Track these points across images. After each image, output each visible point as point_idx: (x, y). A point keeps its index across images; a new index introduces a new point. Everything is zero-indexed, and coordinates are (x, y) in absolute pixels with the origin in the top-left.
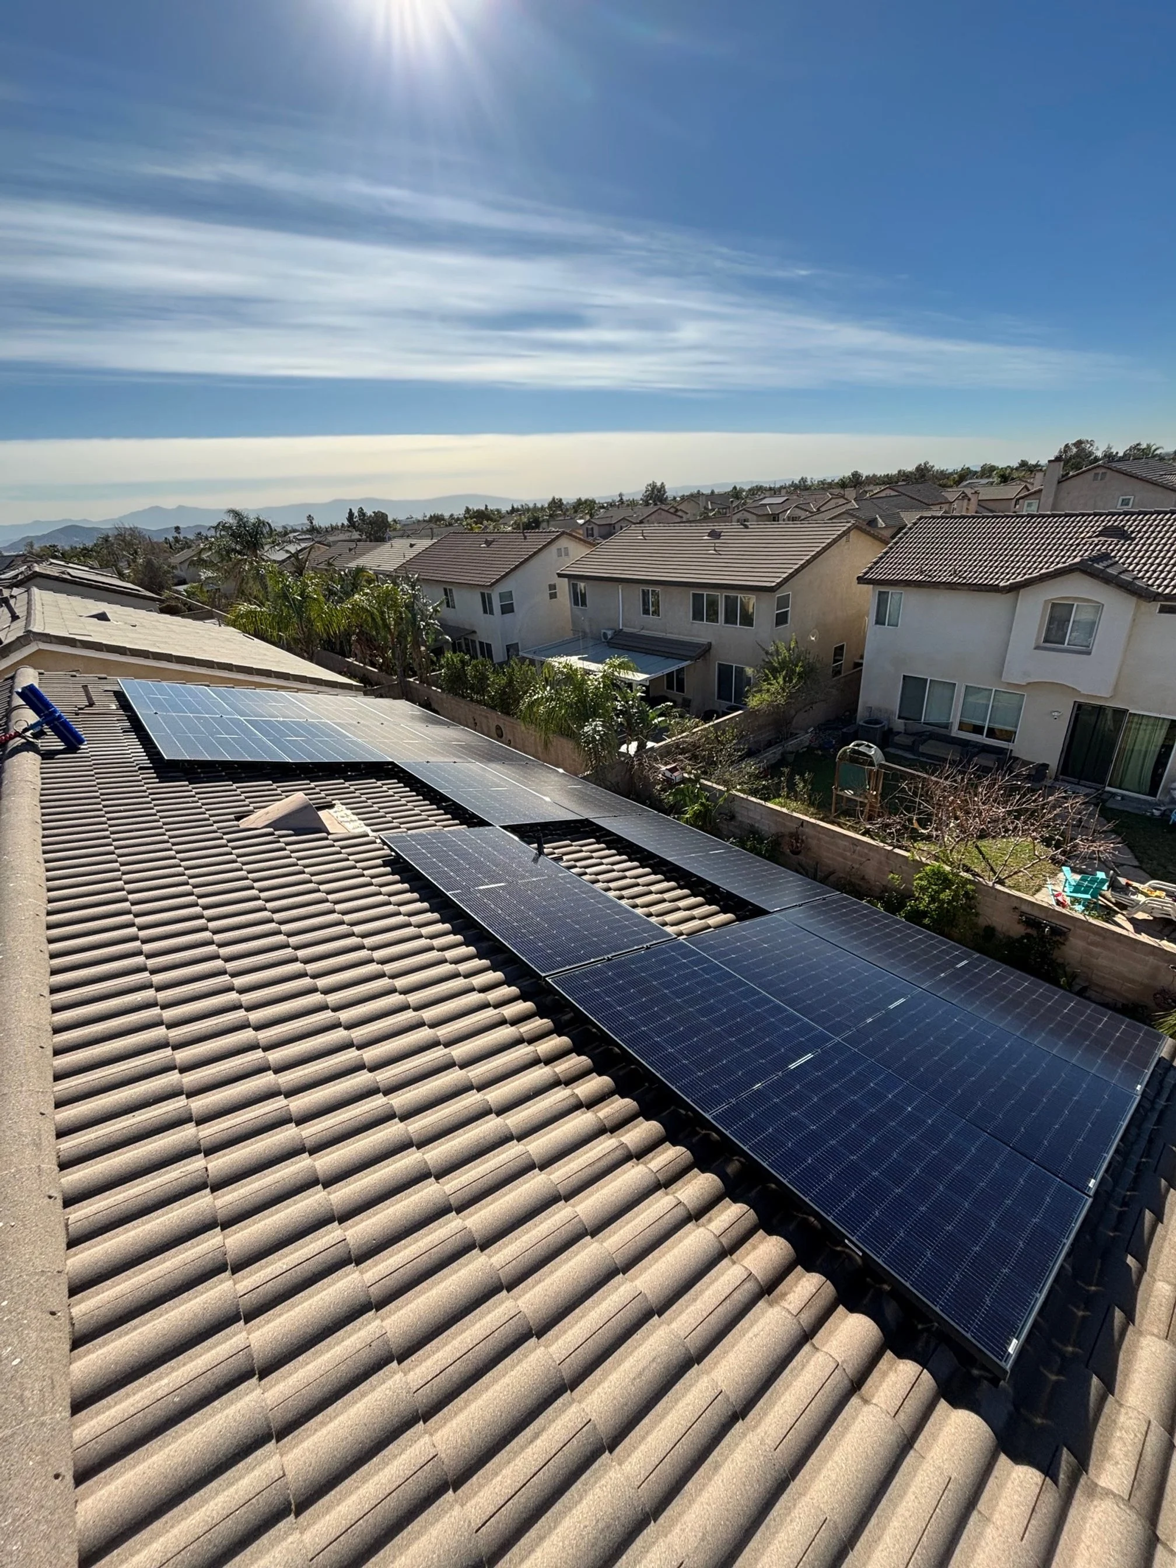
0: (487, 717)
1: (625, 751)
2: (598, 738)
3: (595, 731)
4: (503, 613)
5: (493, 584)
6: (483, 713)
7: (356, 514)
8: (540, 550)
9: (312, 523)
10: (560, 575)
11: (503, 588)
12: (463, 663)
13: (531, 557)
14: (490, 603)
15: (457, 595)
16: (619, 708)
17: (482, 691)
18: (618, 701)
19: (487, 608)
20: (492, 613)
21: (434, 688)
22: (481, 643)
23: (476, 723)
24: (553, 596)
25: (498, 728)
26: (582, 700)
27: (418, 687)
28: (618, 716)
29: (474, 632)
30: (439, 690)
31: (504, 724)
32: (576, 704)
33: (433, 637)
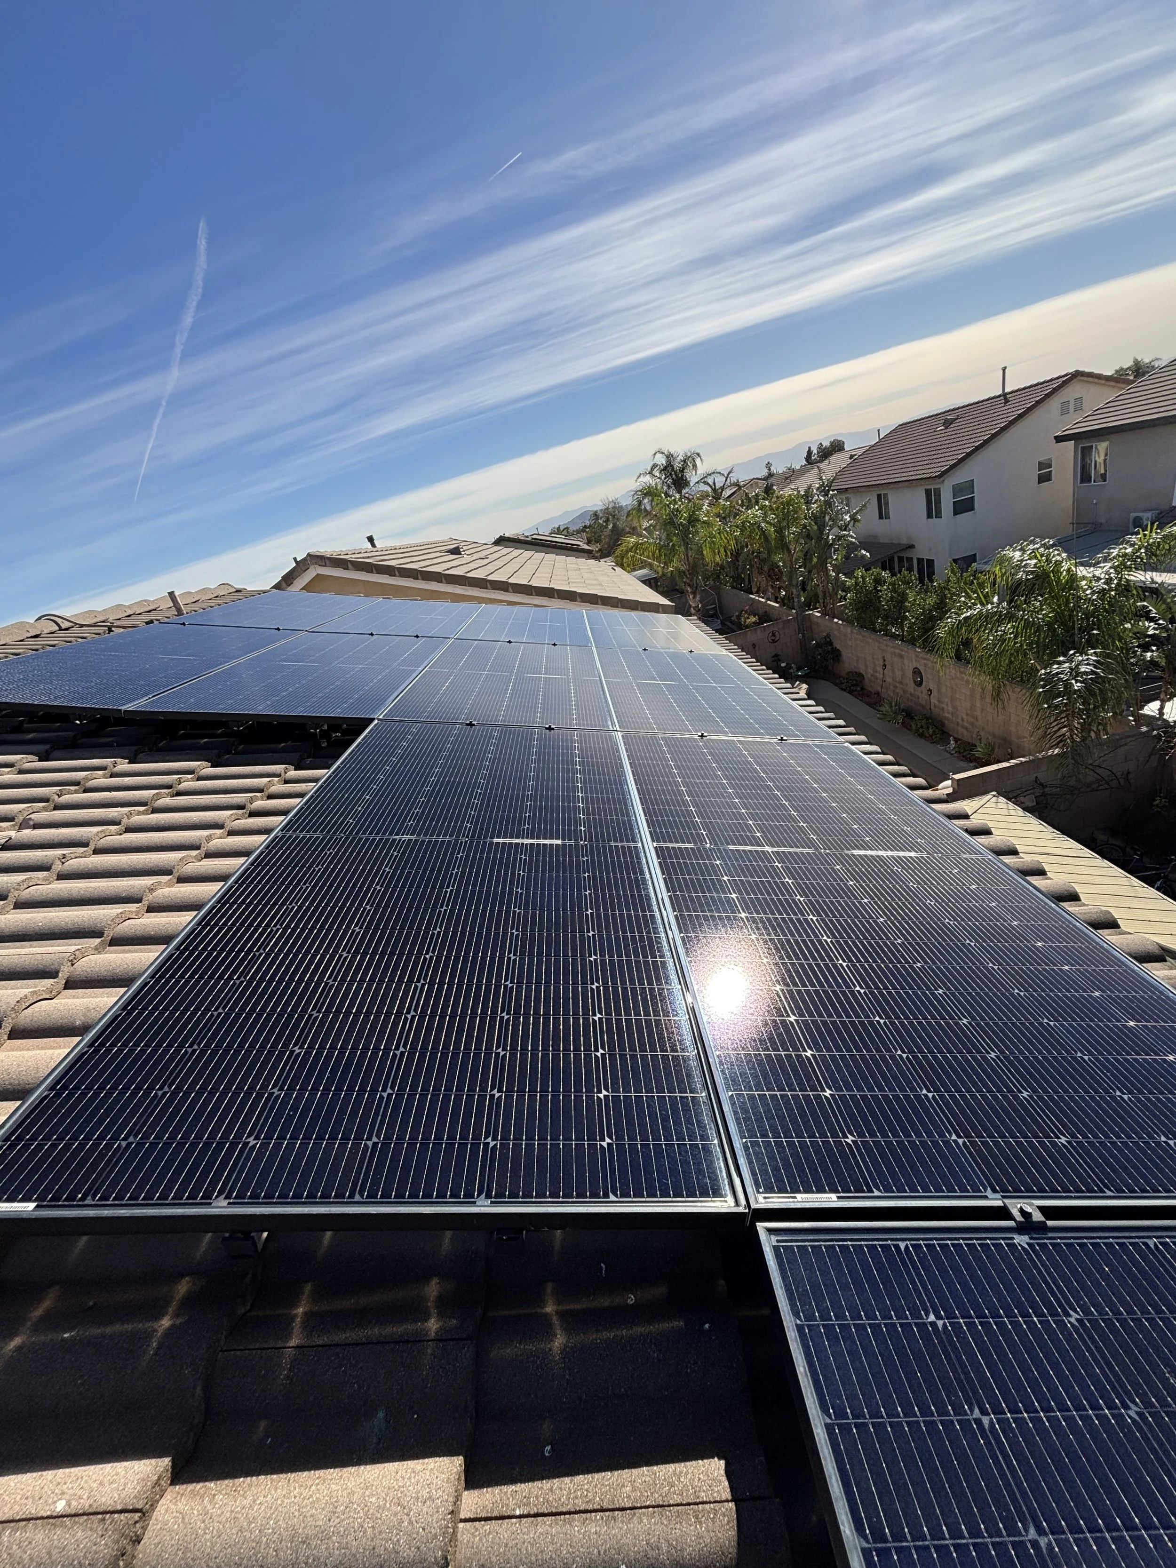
0: (901, 656)
1: (1155, 713)
2: (1077, 686)
3: (1075, 673)
4: (956, 513)
5: (943, 473)
6: (897, 651)
7: (815, 451)
8: (1029, 410)
9: (770, 470)
10: (1059, 439)
11: (960, 477)
12: (878, 581)
13: (1012, 423)
14: (938, 502)
15: (894, 500)
16: (1151, 632)
17: (898, 620)
18: (1152, 620)
19: (933, 509)
20: (939, 515)
21: (836, 620)
22: (920, 561)
23: (885, 665)
24: (1044, 478)
25: (917, 672)
26: (1064, 618)
27: (820, 621)
28: (1146, 648)
29: (912, 546)
30: (840, 622)
31: (926, 665)
32: (1050, 625)
33: (844, 552)
